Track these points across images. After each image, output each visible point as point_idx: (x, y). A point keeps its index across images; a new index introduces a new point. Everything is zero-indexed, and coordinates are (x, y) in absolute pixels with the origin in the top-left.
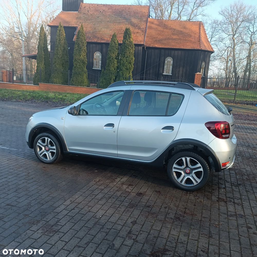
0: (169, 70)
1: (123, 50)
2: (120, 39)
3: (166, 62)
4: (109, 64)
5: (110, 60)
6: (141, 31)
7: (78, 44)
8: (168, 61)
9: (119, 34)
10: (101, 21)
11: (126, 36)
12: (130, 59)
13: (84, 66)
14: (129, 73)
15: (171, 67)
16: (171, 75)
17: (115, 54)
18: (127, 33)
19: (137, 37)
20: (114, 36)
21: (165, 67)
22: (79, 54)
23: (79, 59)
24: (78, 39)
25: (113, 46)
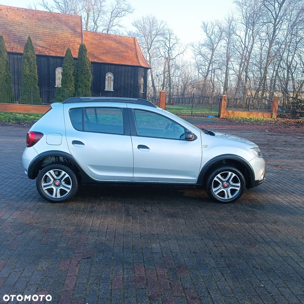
0: (110, 86)
1: (79, 66)
2: (76, 55)
3: (107, 77)
4: (66, 81)
5: (67, 77)
6: (77, 44)
7: (27, 58)
8: (109, 77)
9: (53, 45)
10: (26, 28)
11: (82, 52)
12: (88, 76)
13: (35, 83)
14: (89, 90)
15: (112, 83)
16: (113, 91)
17: (71, 70)
18: (82, 49)
19: (74, 50)
20: (68, 51)
21: (106, 82)
22: (30, 70)
23: (30, 76)
24: (26, 52)
25: (70, 62)
